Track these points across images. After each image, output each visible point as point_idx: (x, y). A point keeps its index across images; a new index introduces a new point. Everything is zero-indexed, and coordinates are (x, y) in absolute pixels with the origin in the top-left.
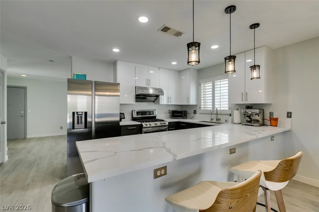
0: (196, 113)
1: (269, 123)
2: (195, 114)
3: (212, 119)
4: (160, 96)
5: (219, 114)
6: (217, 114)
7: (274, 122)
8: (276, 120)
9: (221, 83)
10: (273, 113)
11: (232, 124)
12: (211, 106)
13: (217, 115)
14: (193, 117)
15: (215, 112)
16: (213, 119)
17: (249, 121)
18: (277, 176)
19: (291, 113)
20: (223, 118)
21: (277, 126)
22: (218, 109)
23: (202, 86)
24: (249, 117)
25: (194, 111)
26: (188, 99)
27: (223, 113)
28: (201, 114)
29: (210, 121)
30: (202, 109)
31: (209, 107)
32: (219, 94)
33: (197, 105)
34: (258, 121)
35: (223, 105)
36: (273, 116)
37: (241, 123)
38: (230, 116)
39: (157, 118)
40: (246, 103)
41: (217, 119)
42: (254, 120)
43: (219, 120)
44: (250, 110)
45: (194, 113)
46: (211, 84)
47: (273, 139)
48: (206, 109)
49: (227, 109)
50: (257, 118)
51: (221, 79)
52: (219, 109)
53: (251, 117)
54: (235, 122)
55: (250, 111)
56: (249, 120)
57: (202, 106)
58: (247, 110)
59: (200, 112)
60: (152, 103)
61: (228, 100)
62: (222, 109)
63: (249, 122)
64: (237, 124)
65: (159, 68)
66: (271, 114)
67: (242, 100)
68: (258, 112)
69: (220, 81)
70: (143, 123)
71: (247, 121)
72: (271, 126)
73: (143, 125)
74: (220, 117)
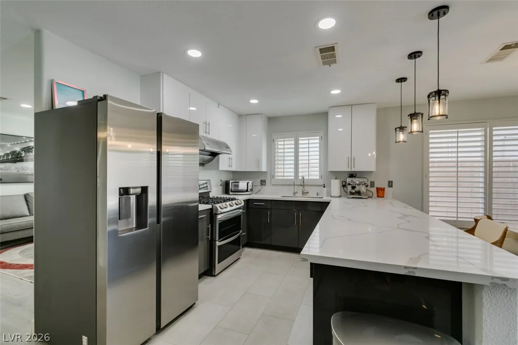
0: (265, 185)
2: (263, 186)
3: (295, 193)
4: (220, 154)
5: (308, 185)
6: (303, 185)
7: (381, 192)
8: (384, 189)
9: (310, 142)
10: (374, 182)
11: (330, 197)
12: (293, 174)
13: (304, 187)
14: (260, 190)
15: (301, 183)
16: (297, 192)
19: (392, 182)
20: (312, 191)
21: (383, 197)
22: (305, 178)
23: (276, 143)
24: (353, 187)
25: (261, 181)
26: (259, 162)
27: (313, 184)
28: (273, 185)
29: (292, 195)
30: (276, 178)
31: (289, 174)
32: (308, 157)
35: (312, 170)
36: (374, 186)
37: (340, 196)
38: (324, 187)
39: (211, 195)
41: (303, 193)
43: (308, 193)
44: (358, 179)
45: (262, 184)
46: (293, 142)
48: (285, 178)
49: (318, 177)
51: (311, 137)
52: (307, 178)
54: (332, 195)
57: (277, 174)
58: (354, 179)
59: (273, 183)
62: (310, 178)
63: (354, 194)
64: (337, 197)
65: (219, 104)
66: (372, 183)
67: (348, 167)
68: (366, 182)
69: (307, 138)
70: (218, 206)
71: (351, 193)
72: (378, 197)
73: (217, 209)
74: (307, 189)
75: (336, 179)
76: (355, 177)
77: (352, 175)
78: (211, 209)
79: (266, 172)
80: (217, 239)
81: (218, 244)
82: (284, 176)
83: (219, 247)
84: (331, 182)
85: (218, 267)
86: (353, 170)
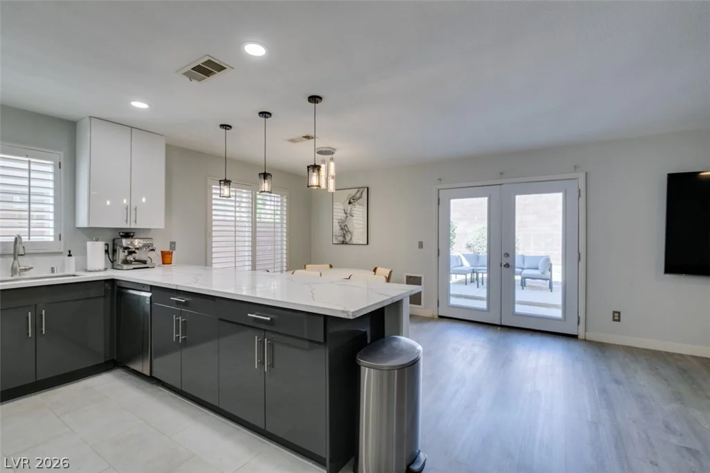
19: (174, 243)
21: (171, 263)
22: (25, 239)
24: (131, 253)
37: (106, 269)
38: (70, 255)
41: (15, 270)
49: (52, 239)
54: (89, 268)
62: (33, 239)
67: (126, 221)
69: (27, 159)
71: (126, 262)
72: (163, 263)
74: (24, 262)
75: (97, 240)
76: (132, 237)
77: (128, 234)
84: (86, 247)
86: (132, 227)
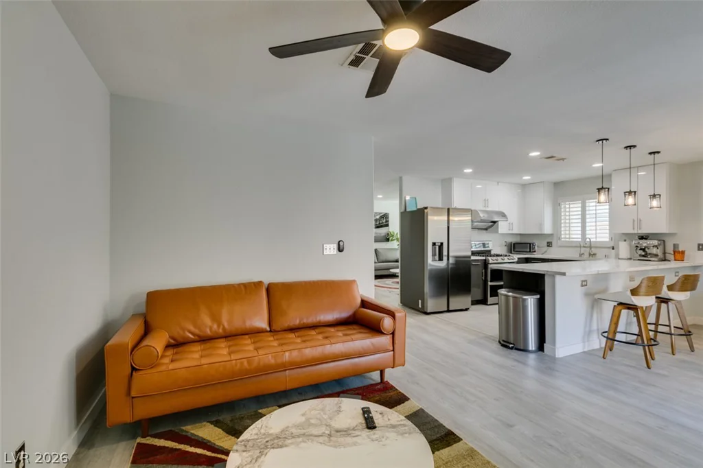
0: (551, 246)
1: (672, 257)
2: (549, 248)
3: (581, 255)
4: (499, 222)
5: (594, 247)
6: (590, 247)
7: (679, 255)
8: (683, 253)
10: (678, 245)
11: (618, 260)
12: (580, 236)
13: (591, 249)
14: (546, 251)
15: (588, 245)
16: (583, 254)
17: (645, 255)
18: (678, 287)
19: (702, 245)
20: (600, 253)
21: (683, 260)
22: (592, 240)
23: (562, 206)
24: (643, 250)
25: (548, 243)
26: (541, 225)
27: (601, 246)
29: (578, 256)
30: (563, 240)
31: (576, 236)
32: (594, 219)
33: (552, 234)
34: (656, 255)
35: (600, 232)
36: (678, 248)
37: (630, 259)
38: (613, 249)
39: (492, 253)
40: (640, 232)
41: (590, 254)
42: (650, 254)
43: (595, 254)
44: (646, 241)
45: (548, 246)
46: (580, 205)
47: (677, 274)
48: (571, 240)
49: (608, 240)
50: (654, 251)
52: (594, 240)
53: (647, 250)
54: (620, 257)
55: (644, 243)
56: (643, 253)
57: (563, 236)
58: (641, 242)
59: (558, 245)
60: (484, 231)
61: (610, 227)
62: (598, 240)
63: (643, 256)
64: (625, 259)
65: (498, 183)
66: (675, 246)
67: (634, 229)
68: (656, 244)
70: (490, 258)
71: (641, 256)
72: (674, 260)
73: (489, 260)
75: (625, 241)
76: (646, 239)
77: (642, 238)
78: (485, 260)
79: (552, 235)
80: (489, 280)
81: (490, 283)
82: (569, 238)
83: (491, 286)
84: (620, 244)
85: (491, 300)
